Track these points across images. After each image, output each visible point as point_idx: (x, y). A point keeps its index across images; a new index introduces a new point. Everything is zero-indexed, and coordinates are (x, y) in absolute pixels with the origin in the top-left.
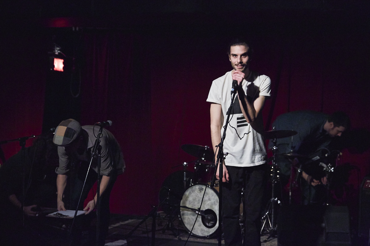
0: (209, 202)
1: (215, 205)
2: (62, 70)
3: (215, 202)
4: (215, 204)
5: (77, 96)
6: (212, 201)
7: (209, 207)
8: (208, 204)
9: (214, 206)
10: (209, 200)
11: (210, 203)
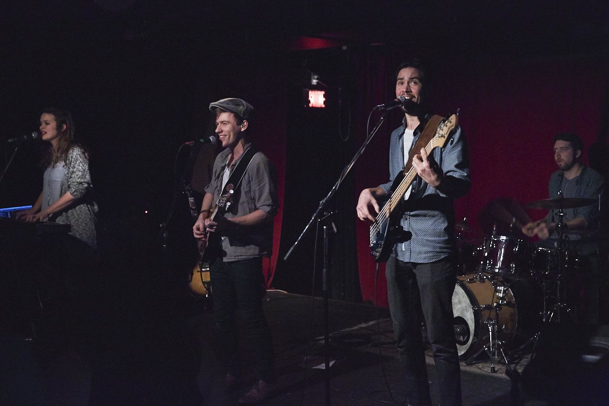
0: (459, 306)
1: (467, 311)
2: (323, 106)
3: (466, 306)
4: (465, 309)
5: (347, 139)
6: (464, 305)
7: (460, 313)
8: (458, 309)
9: (465, 313)
10: (460, 302)
11: (461, 307)
